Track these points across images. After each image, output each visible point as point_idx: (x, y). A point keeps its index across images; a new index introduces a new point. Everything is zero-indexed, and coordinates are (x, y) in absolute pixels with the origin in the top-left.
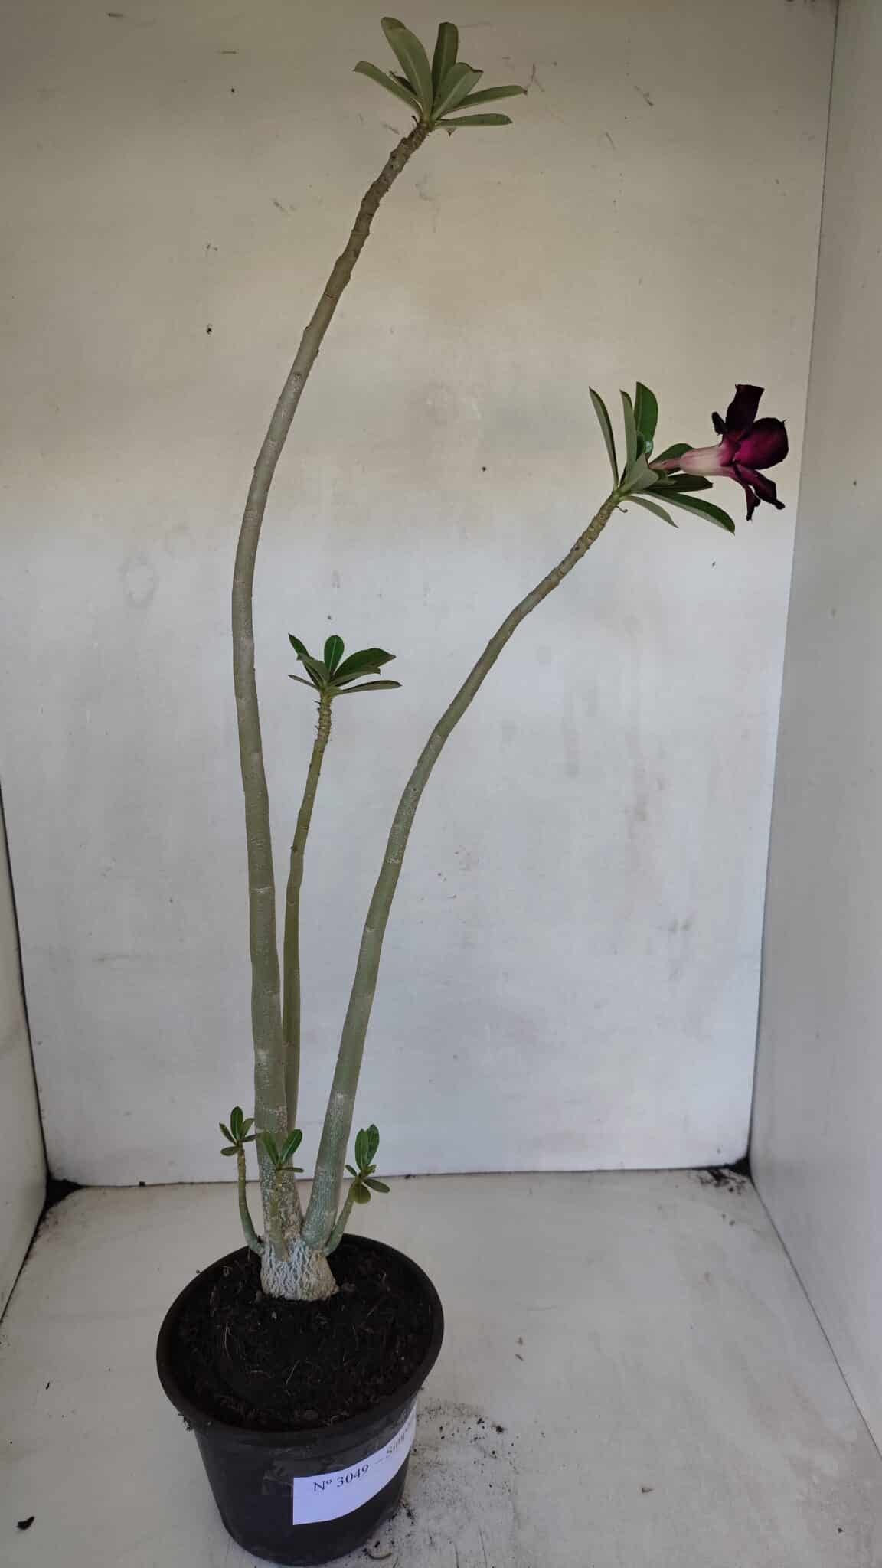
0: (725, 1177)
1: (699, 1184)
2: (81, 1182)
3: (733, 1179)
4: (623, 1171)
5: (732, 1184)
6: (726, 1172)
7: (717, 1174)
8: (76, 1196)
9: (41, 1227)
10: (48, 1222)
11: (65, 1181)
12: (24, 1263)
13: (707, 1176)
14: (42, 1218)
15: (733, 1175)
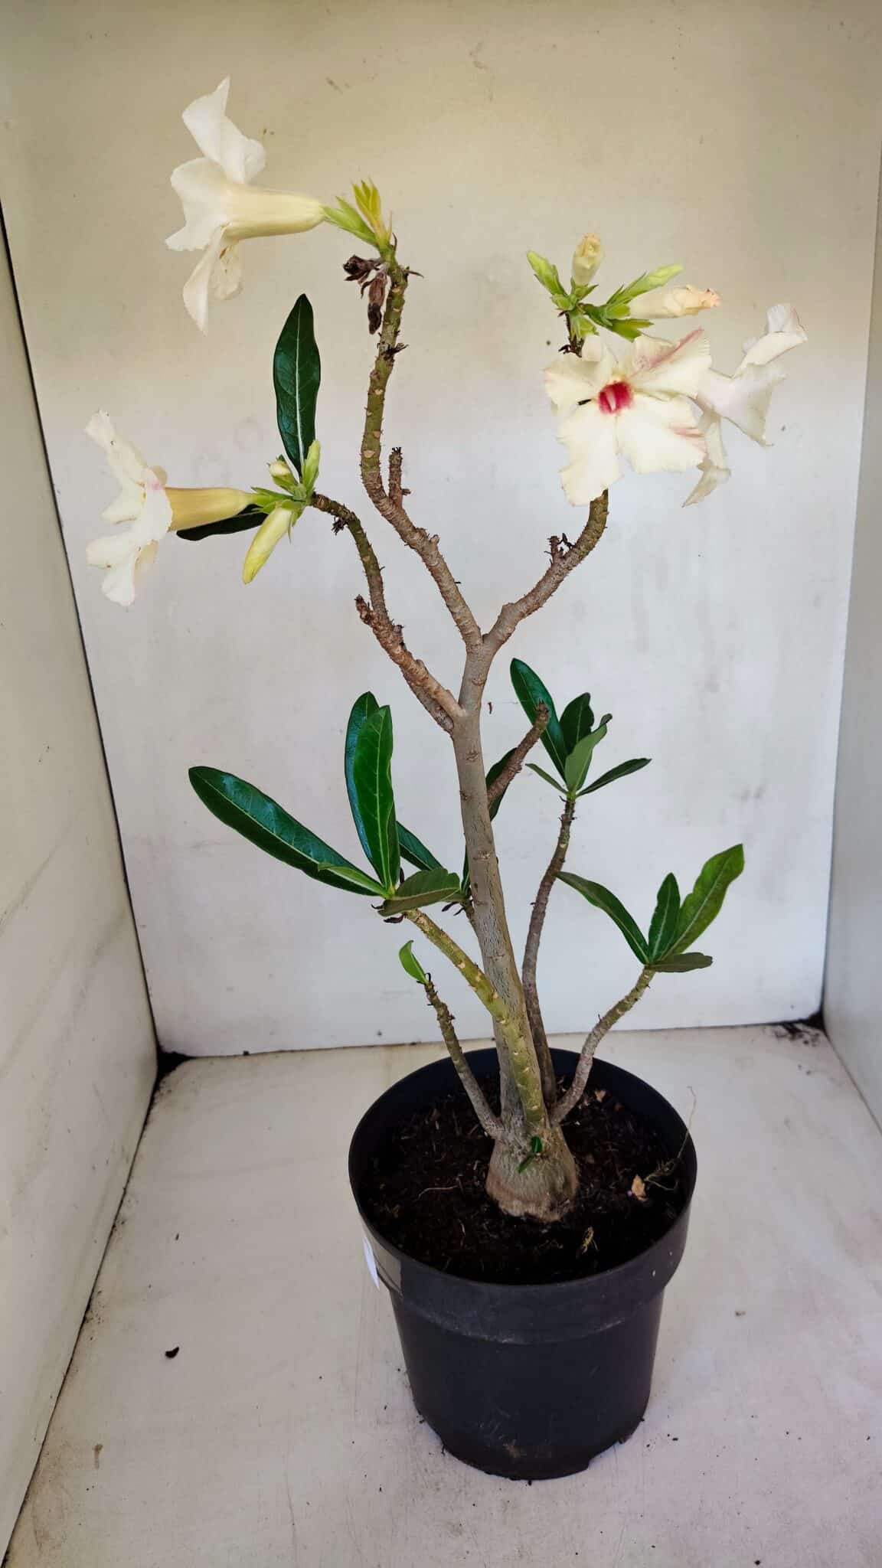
0: (799, 1031)
1: (774, 1040)
2: (189, 1054)
3: (808, 1033)
4: (699, 1028)
5: (807, 1037)
6: (800, 1027)
7: (791, 1028)
8: (184, 1067)
9: (156, 1095)
10: (162, 1091)
11: (175, 1054)
12: (144, 1129)
13: (782, 1030)
14: (156, 1088)
15: (809, 1030)
